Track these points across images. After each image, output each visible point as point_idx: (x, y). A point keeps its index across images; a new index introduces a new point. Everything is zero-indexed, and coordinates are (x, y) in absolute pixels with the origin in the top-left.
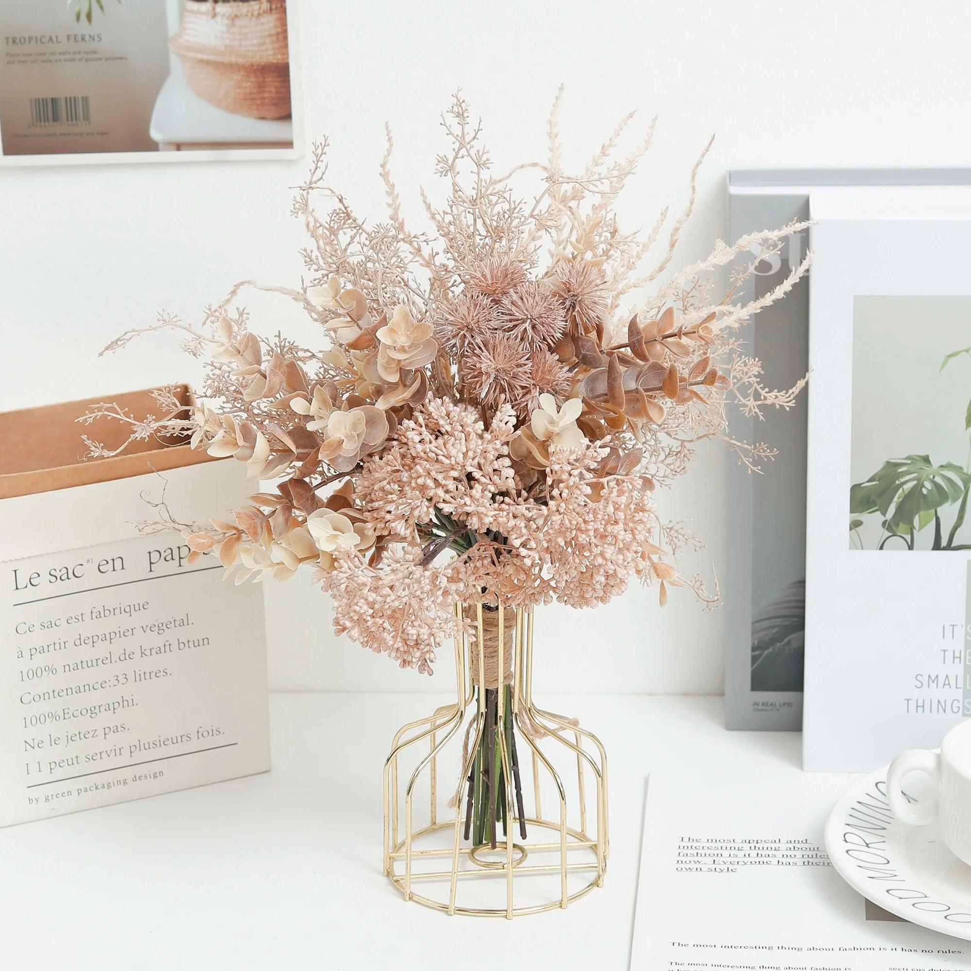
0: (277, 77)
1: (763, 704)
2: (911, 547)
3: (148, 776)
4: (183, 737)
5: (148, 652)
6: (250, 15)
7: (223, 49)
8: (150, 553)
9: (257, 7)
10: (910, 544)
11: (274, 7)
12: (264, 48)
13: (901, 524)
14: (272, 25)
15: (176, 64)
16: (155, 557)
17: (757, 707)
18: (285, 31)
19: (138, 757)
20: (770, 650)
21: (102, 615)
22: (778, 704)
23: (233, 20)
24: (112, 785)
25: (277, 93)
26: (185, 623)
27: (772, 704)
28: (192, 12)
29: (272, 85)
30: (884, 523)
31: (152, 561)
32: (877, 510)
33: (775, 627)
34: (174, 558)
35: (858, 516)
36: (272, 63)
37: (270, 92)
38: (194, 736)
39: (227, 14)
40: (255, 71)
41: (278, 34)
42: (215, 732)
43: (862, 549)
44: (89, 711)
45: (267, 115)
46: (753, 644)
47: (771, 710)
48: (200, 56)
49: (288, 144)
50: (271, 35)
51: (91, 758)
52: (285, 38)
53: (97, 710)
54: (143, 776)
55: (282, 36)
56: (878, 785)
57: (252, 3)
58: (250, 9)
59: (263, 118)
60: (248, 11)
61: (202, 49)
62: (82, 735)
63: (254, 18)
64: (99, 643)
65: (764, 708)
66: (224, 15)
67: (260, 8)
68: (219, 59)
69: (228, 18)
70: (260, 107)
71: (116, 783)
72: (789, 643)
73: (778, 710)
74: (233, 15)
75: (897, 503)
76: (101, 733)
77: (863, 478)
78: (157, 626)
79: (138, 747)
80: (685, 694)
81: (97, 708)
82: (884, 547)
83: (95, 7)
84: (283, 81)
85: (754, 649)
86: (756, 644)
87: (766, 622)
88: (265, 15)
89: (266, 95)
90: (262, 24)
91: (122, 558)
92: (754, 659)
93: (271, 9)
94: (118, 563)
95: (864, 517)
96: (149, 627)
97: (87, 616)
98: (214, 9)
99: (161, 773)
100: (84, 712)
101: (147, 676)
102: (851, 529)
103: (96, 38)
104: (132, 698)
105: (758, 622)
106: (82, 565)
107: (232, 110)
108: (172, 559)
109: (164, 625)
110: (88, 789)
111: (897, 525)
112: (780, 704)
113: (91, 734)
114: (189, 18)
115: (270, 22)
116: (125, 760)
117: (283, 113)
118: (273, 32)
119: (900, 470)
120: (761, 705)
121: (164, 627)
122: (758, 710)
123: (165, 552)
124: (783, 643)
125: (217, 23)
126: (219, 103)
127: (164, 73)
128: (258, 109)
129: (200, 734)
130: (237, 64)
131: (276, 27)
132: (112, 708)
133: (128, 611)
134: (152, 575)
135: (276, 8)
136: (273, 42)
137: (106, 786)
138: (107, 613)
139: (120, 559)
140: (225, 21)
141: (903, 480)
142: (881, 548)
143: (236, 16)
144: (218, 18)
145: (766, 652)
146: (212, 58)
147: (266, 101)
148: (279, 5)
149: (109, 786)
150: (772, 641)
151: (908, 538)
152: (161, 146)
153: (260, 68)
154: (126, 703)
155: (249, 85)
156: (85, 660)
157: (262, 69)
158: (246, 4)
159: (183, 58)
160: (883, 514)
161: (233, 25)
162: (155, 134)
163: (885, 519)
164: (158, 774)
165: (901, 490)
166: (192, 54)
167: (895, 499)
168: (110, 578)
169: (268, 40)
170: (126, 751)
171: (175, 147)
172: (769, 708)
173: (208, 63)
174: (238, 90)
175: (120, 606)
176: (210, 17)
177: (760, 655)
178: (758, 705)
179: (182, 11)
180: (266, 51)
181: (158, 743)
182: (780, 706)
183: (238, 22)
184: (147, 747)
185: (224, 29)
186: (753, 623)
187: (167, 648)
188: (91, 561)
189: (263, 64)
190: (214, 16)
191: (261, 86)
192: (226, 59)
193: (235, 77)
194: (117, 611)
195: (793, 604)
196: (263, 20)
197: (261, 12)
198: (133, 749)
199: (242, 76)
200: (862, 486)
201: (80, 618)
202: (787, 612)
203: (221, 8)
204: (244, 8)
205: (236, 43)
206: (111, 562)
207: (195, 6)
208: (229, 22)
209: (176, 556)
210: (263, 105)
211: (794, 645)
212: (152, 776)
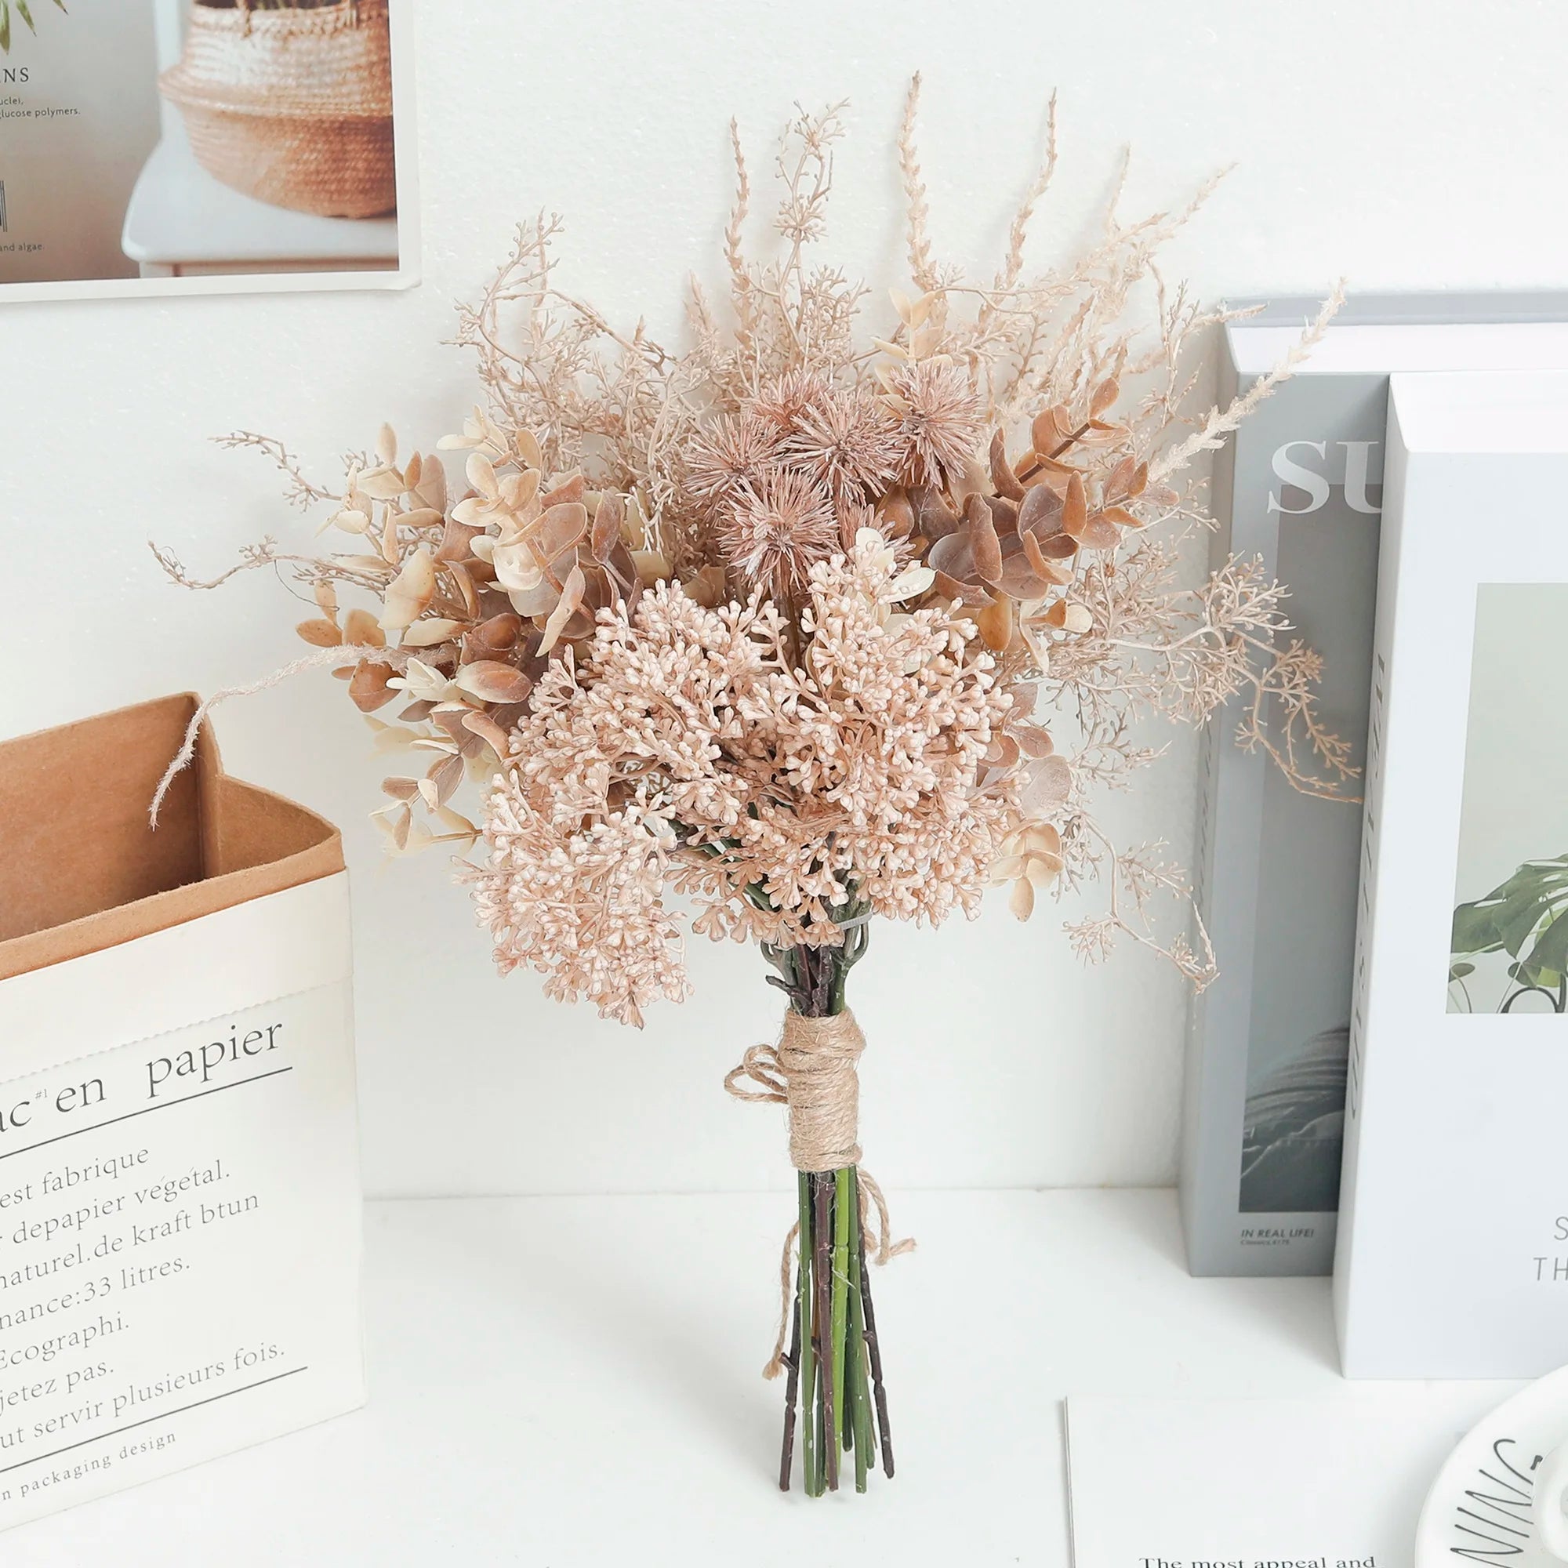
0: (369, 142)
1: (1260, 1233)
2: (1559, 1008)
3: (148, 1446)
4: (210, 1370)
5: (146, 1235)
6: (317, 30)
7: (264, 92)
8: (150, 1065)
9: (331, 17)
10: (1558, 1003)
11: (364, 16)
12: (344, 90)
13: (1543, 968)
14: (360, 49)
15: (171, 119)
16: (160, 1070)
17: (1249, 1238)
18: (386, 61)
19: (129, 1415)
20: (1278, 1143)
21: (64, 1183)
22: (1287, 1233)
23: (285, 40)
24: (83, 1469)
25: (368, 170)
26: (215, 1176)
27: (1276, 1233)
28: (205, 26)
29: (359, 158)
30: (1512, 970)
31: (154, 1079)
32: (1501, 947)
33: (1288, 1106)
34: (194, 1068)
35: (1464, 958)
36: (359, 117)
37: (355, 169)
38: (230, 1365)
39: (274, 29)
40: (325, 132)
41: (372, 64)
42: (267, 1353)
43: (1471, 1012)
44: (41, 1350)
45: (348, 209)
46: (1248, 1134)
47: (1274, 1242)
48: (220, 106)
49: (390, 263)
50: (359, 67)
51: (45, 1431)
52: (387, 72)
53: (55, 1347)
54: (139, 1446)
55: (380, 68)
56: (1499, 1446)
57: (322, 10)
58: (318, 21)
59: (342, 216)
60: (314, 24)
61: (225, 94)
62: (28, 1393)
63: (326, 37)
64: (58, 1233)
65: (1260, 1239)
66: (267, 31)
67: (338, 19)
68: (257, 110)
69: (275, 38)
70: (335, 197)
71: (90, 1467)
72: (1313, 1130)
73: (1287, 1242)
74: (285, 31)
75: (1538, 933)
76: (62, 1384)
77: (1477, 893)
78: (163, 1188)
79: (129, 1400)
80: (1103, 1186)
81: (56, 1343)
82: (1511, 1008)
83: (16, 19)
84: (381, 150)
85: (1247, 1143)
86: (1252, 1135)
87: (1273, 1097)
88: (347, 31)
89: (348, 175)
90: (342, 47)
91: (99, 1082)
92: (1247, 1160)
93: (359, 20)
94: (93, 1091)
95: (1477, 958)
96: (149, 1193)
97: (37, 1189)
98: (248, 20)
99: (171, 1437)
100: (32, 1353)
101: (146, 1275)
102: (1451, 978)
103: (18, 76)
104: (119, 1316)
105: (1255, 1098)
106: (27, 1103)
107: (282, 203)
108: (192, 1070)
109: (177, 1184)
110: (40, 1484)
111: (1537, 971)
112: (1291, 1231)
113: (45, 1388)
114: (199, 37)
115: (355, 44)
116: (107, 1423)
117: (379, 206)
118: (363, 61)
119: (1545, 880)
120: (1255, 1234)
121: (177, 1189)
122: (1249, 1243)
123: (178, 1059)
124: (1301, 1132)
125: (254, 46)
126: (255, 191)
127: (150, 136)
128: (331, 200)
129: (241, 1361)
130: (292, 120)
131: (369, 52)
132: (80, 1339)
133: (110, 1170)
134: (155, 1102)
135: (370, 18)
136: (362, 80)
137: (72, 1474)
138: (73, 1178)
139: (97, 1084)
140: (269, 43)
141: (1550, 896)
142: (1505, 1010)
143: (291, 33)
144: (256, 37)
145: (1269, 1147)
146: (243, 109)
147: (347, 186)
148: (374, 13)
149: (78, 1474)
150: (1281, 1130)
151: (1556, 992)
152: (142, 268)
153: (337, 125)
154: (107, 1327)
155: (314, 157)
156: (32, 1265)
157: (341, 128)
158: (310, 12)
159: (186, 108)
160: (1511, 954)
161: (285, 50)
162: (131, 247)
163: (1515, 961)
164: (166, 1440)
165: (1548, 911)
166: (206, 103)
167: (1536, 928)
168: (80, 1117)
169: (352, 76)
170: (108, 1409)
171: (170, 270)
172: (1272, 1239)
173: (235, 118)
174: (293, 167)
175: (96, 1163)
176: (240, 35)
177: (1259, 1152)
178: (1251, 1235)
179: (186, 25)
180: (349, 95)
181: (165, 1387)
182: (1291, 1235)
183: (294, 45)
184: (145, 1395)
185: (268, 57)
186: (1248, 1101)
187: (182, 1223)
188: (43, 1094)
189: (341, 119)
190: (249, 32)
191: (338, 159)
192: (271, 111)
193: (288, 144)
194: (92, 1173)
195: (1324, 1068)
196: (343, 39)
197: (340, 25)
198: (121, 1402)
199: (301, 140)
200: (1476, 906)
201: (24, 1194)
202: (1310, 1081)
203: (262, 19)
204: (305, 18)
205: (291, 82)
206: (80, 1091)
207: (208, 15)
208: (278, 44)
209: (198, 1063)
210: (339, 192)
211: (1322, 1134)
212: (155, 1444)
